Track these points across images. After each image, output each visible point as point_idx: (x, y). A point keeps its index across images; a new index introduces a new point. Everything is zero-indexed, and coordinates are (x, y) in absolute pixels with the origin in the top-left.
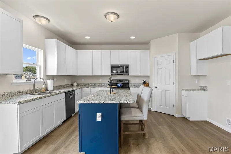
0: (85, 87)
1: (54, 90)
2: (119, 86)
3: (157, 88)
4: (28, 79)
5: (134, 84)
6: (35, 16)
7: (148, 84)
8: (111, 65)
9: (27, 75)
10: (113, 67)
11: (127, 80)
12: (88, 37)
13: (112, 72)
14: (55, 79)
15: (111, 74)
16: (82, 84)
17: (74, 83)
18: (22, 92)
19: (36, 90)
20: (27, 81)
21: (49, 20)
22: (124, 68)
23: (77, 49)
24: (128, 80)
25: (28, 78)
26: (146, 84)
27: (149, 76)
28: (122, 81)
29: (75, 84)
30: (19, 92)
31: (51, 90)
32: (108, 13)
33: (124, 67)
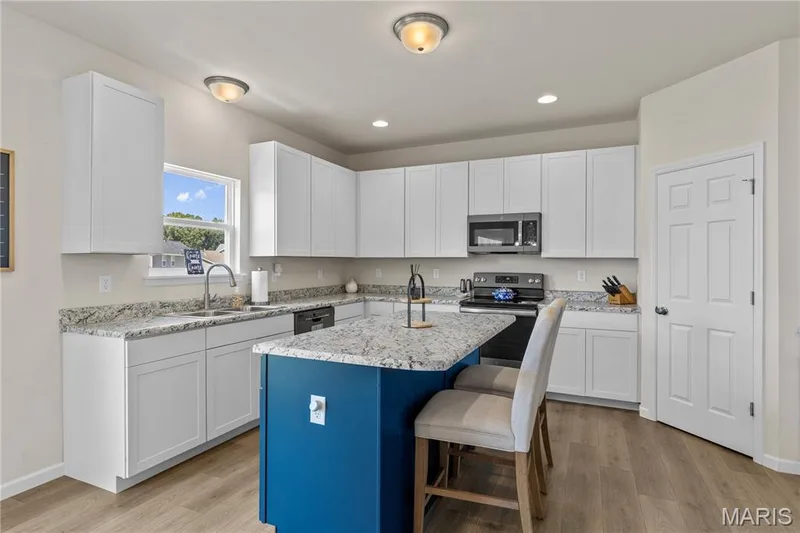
0: (377, 298)
1: (268, 303)
2: (500, 300)
3: (665, 313)
4: (196, 268)
5: (567, 292)
6: (209, 80)
7: (634, 296)
8: (469, 217)
9: (194, 256)
10: (477, 227)
11: (534, 276)
12: (381, 124)
13: (471, 245)
14: (279, 268)
15: (470, 253)
16: (374, 286)
17: (349, 281)
18: (173, 305)
19: (214, 301)
20: (189, 273)
21: (246, 88)
22: (520, 226)
23: (356, 170)
24: (542, 277)
25: (194, 265)
26: (618, 296)
27: (636, 260)
28: (513, 278)
29: (352, 287)
30: (163, 305)
31: (261, 304)
32: (402, 20)
33: (520, 222)
